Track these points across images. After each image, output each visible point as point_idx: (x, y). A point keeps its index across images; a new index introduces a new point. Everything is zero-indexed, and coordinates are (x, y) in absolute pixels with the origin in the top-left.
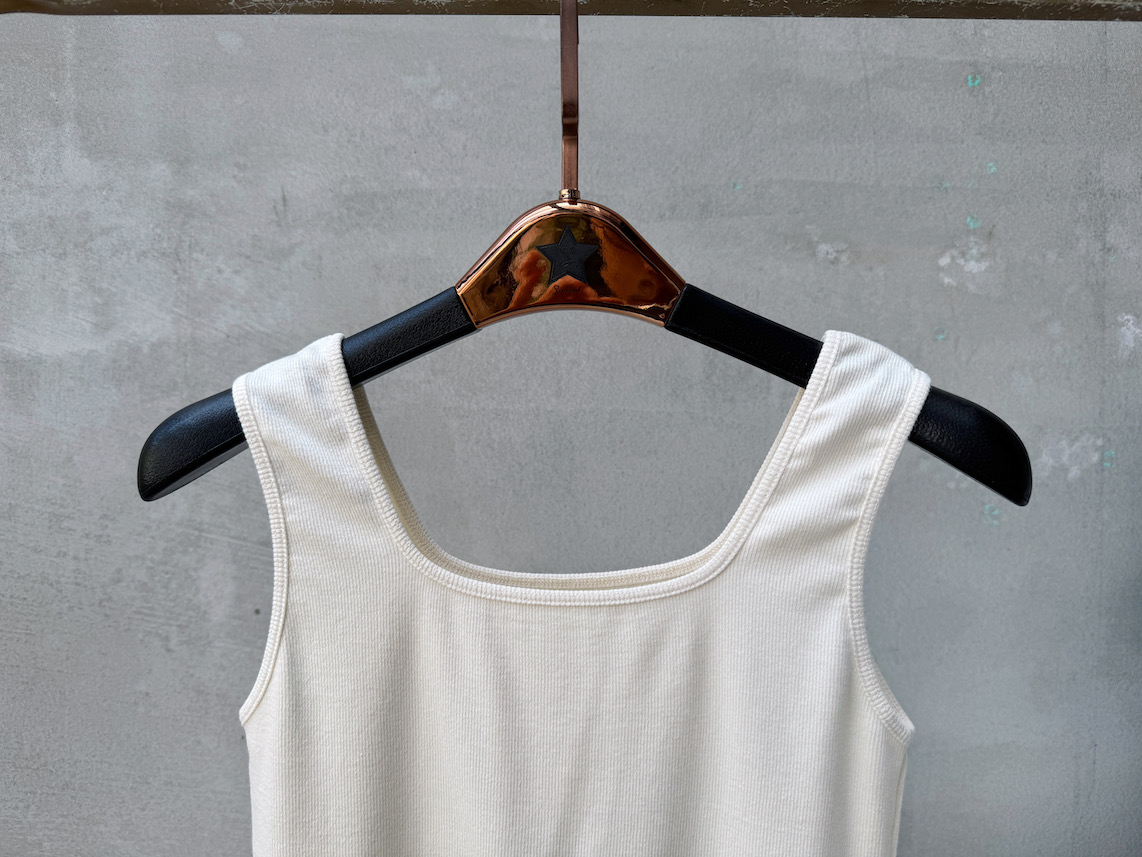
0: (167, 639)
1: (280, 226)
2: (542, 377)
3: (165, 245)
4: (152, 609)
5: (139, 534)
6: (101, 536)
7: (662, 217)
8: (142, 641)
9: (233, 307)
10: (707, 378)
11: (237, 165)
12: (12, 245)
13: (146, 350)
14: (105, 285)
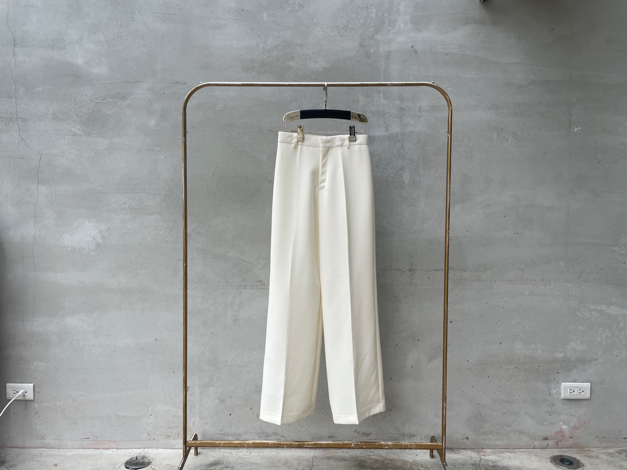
0: (397, 187)
1: (419, 111)
2: (467, 139)
3: (399, 115)
4: (394, 182)
5: (393, 168)
6: (385, 169)
7: (489, 109)
8: (392, 188)
9: (411, 127)
10: (498, 138)
11: (412, 101)
12: (371, 116)
13: (394, 134)
14: (387, 123)
